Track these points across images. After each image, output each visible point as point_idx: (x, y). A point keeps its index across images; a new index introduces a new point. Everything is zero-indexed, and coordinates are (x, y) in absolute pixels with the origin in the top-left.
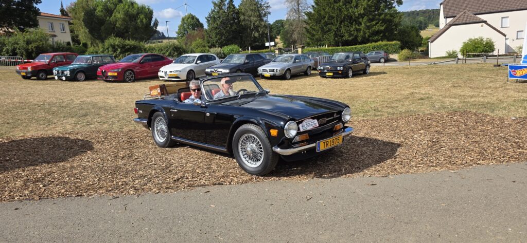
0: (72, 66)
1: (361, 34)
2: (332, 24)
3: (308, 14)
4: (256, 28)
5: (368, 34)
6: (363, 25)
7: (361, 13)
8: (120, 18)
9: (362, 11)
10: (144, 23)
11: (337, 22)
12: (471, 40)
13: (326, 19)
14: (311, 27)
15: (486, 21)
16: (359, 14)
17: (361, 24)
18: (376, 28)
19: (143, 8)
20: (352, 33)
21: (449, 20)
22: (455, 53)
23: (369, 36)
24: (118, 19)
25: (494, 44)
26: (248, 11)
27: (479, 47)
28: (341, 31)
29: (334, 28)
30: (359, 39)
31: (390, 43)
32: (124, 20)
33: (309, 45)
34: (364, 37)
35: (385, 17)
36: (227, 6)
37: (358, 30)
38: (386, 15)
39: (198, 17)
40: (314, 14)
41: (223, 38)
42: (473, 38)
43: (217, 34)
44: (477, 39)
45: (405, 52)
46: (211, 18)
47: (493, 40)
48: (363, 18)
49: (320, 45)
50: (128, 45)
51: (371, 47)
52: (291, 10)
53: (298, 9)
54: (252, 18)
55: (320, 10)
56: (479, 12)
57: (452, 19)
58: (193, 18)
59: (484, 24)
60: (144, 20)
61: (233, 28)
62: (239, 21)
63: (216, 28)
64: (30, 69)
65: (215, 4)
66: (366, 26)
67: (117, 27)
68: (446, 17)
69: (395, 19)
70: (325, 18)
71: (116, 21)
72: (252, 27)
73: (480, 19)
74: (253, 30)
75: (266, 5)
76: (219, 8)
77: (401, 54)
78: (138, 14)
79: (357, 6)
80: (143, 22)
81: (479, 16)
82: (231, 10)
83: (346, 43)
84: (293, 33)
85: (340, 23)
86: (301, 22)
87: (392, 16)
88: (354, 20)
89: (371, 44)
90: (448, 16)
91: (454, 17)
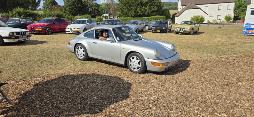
1: (147, 11)
2: (133, 6)
3: (120, 1)
4: (91, 6)
6: (148, 7)
12: (194, 16)
14: (122, 7)
15: (200, 8)
16: (145, 2)
17: (146, 7)
18: (154, 9)
20: (143, 11)
21: (184, 7)
23: (150, 13)
25: (204, 18)
27: (199, 20)
28: (137, 10)
29: (133, 8)
30: (146, 14)
31: (161, 16)
33: (120, 16)
34: (148, 13)
35: (157, 4)
37: (145, 10)
41: (73, 11)
43: (70, 8)
44: (197, 16)
47: (204, 17)
48: (148, 4)
51: (152, 18)
54: (88, 1)
56: (197, 4)
57: (185, 6)
59: (199, 9)
61: (79, 6)
62: (82, 3)
63: (70, 5)
66: (149, 8)
68: (182, 6)
70: (129, 3)
72: (89, 5)
74: (89, 7)
81: (198, 6)
83: (140, 16)
85: (137, 6)
86: (114, 4)
87: (160, 4)
88: (144, 5)
89: (152, 17)
90: (183, 5)
91: (186, 5)
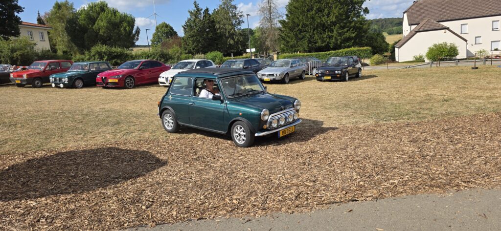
0: (69, 73)
1: (333, 40)
2: (306, 31)
3: (283, 22)
4: (232, 36)
5: (340, 40)
6: (335, 32)
7: (332, 21)
8: (104, 26)
9: (334, 19)
10: (128, 31)
11: (311, 30)
12: (435, 46)
13: (300, 27)
14: (285, 35)
15: (449, 28)
16: (331, 22)
17: (333, 31)
18: (347, 35)
19: (126, 16)
20: (325, 39)
21: (413, 27)
22: (422, 57)
23: (341, 43)
24: (101, 27)
25: (457, 49)
26: (222, 20)
27: (444, 51)
28: (315, 38)
29: (308, 35)
30: (332, 46)
31: (362, 48)
32: (107, 28)
33: (283, 51)
34: (335, 44)
35: (355, 24)
36: (203, 15)
37: (330, 37)
38: (356, 23)
39: (171, 25)
40: (288, 22)
41: (200, 45)
42: (438, 44)
43: (194, 41)
44: (442, 44)
45: (377, 57)
46: (188, 26)
47: (457, 45)
48: (335, 25)
49: (294, 51)
50: (115, 52)
51: (344, 52)
52: (264, 18)
53: (270, 17)
54: (227, 27)
55: (293, 19)
56: (441, 20)
57: (415, 26)
58: (167, 26)
59: (447, 30)
60: (127, 28)
61: (209, 36)
62: (215, 30)
63: (193, 36)
64: (25, 76)
65: (191, 13)
66: (338, 33)
67: (101, 35)
68: (411, 25)
69: (364, 27)
70: (299, 25)
71: (99, 29)
72: (227, 34)
73: (443, 26)
74: (227, 38)
75: (240, 14)
76: (196, 17)
77: (373, 58)
78: (121, 22)
79: (328, 16)
80: (126, 30)
81: (443, 23)
82: (207, 18)
83: (320, 49)
84: (266, 40)
85: (314, 31)
86: (274, 30)
87: (361, 24)
88: (327, 28)
89: (344, 50)
90: (413, 23)
91: (418, 24)
